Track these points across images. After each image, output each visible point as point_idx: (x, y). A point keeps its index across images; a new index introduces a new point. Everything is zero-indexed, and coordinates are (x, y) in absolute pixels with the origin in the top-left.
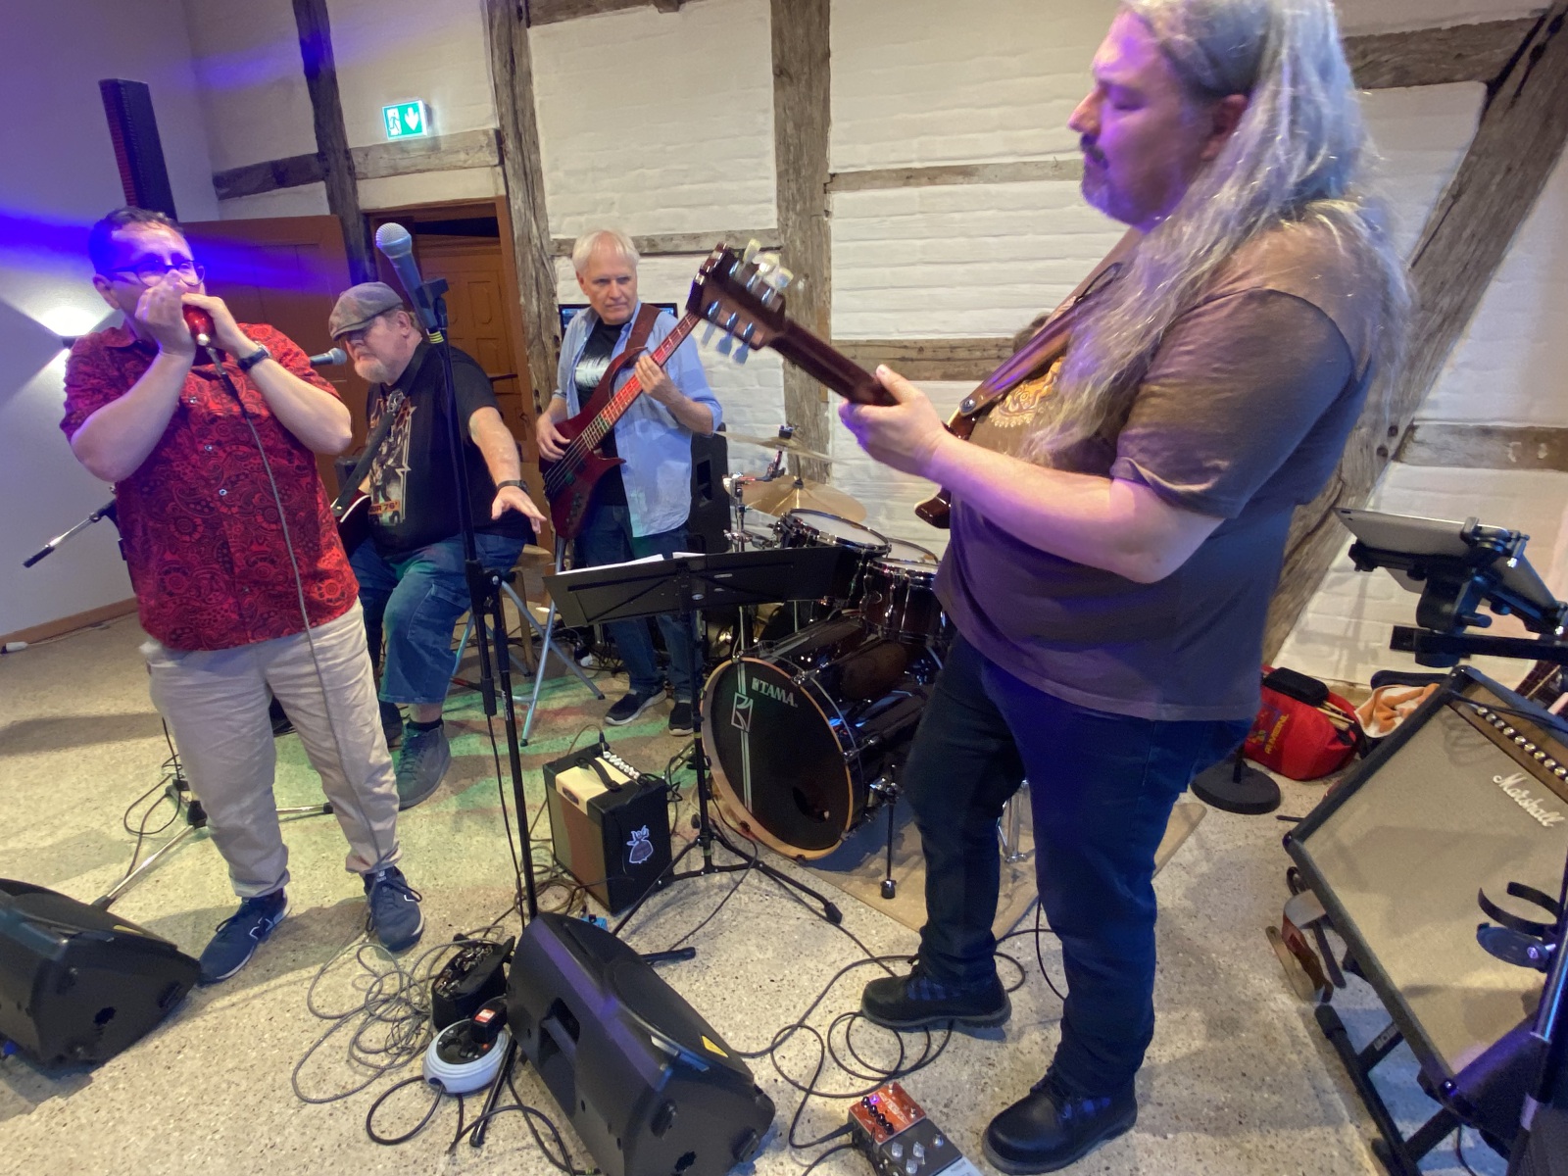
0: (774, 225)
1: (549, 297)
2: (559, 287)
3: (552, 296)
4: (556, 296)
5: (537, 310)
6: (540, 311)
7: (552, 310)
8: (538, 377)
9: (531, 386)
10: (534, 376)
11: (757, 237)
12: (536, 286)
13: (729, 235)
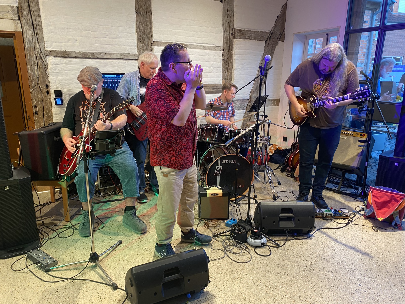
0: (137, 53)
1: (44, 70)
2: (49, 67)
3: (46, 70)
4: (48, 70)
5: (37, 75)
6: (39, 75)
7: (45, 75)
8: (37, 100)
9: (32, 104)
10: (35, 100)
11: (131, 56)
12: (38, 66)
13: (122, 54)
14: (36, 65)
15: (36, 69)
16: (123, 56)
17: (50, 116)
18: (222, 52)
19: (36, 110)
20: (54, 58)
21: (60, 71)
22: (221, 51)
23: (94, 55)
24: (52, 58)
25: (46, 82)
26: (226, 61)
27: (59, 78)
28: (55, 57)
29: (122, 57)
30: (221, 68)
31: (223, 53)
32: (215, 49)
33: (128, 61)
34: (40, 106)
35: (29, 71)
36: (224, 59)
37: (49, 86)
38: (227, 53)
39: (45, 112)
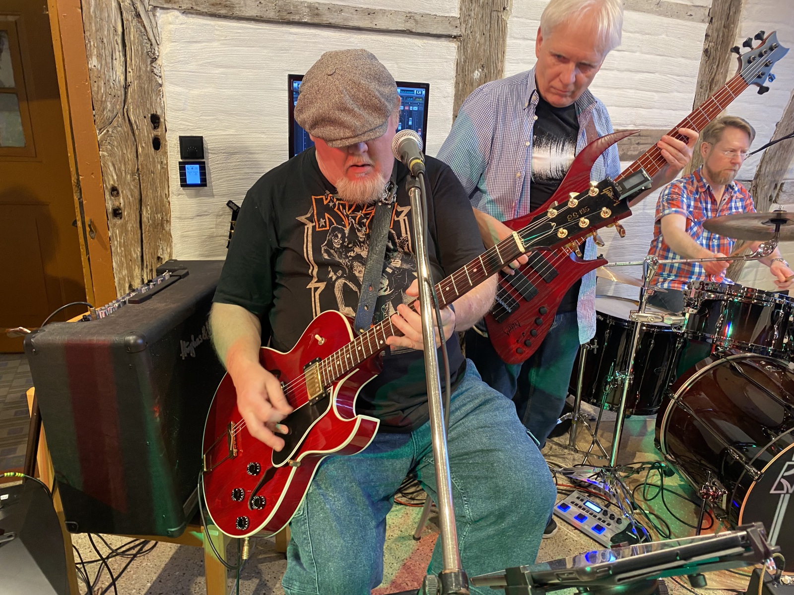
0: (456, 14)
1: (145, 62)
2: (165, 51)
3: (152, 62)
4: (159, 62)
5: (122, 78)
6: (129, 80)
7: (150, 80)
8: (120, 169)
9: (104, 181)
10: (112, 168)
11: (438, 23)
12: (124, 45)
13: (410, 16)
14: (120, 41)
15: (119, 55)
16: (412, 21)
17: (162, 225)
18: (705, 26)
19: (117, 204)
20: (182, 18)
21: (201, 65)
22: (703, 21)
23: (317, 15)
24: (177, 17)
25: (151, 105)
26: (711, 58)
27: (196, 92)
28: (185, 12)
29: (410, 26)
30: (695, 80)
31: (709, 28)
32: (689, 14)
33: (425, 41)
34: (131, 190)
35: (94, 62)
36: (706, 51)
37: (162, 120)
38: (718, 31)
39: (147, 211)
